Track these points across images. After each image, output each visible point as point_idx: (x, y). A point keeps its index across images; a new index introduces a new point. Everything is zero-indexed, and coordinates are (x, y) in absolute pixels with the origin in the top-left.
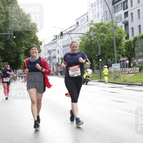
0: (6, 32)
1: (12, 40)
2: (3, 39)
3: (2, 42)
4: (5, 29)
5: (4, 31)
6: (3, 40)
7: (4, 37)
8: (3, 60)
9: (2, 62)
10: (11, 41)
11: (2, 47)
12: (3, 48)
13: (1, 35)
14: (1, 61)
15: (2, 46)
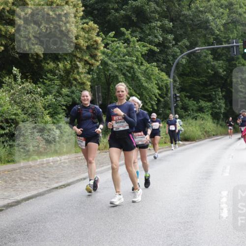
0: (227, 42)
1: (240, 56)
2: (223, 55)
3: (221, 62)
4: (227, 36)
5: (225, 40)
6: (223, 57)
7: (224, 51)
8: (224, 96)
9: (222, 99)
10: (238, 58)
11: (221, 71)
12: (223, 72)
13: (218, 48)
14: (221, 97)
15: (222, 67)
